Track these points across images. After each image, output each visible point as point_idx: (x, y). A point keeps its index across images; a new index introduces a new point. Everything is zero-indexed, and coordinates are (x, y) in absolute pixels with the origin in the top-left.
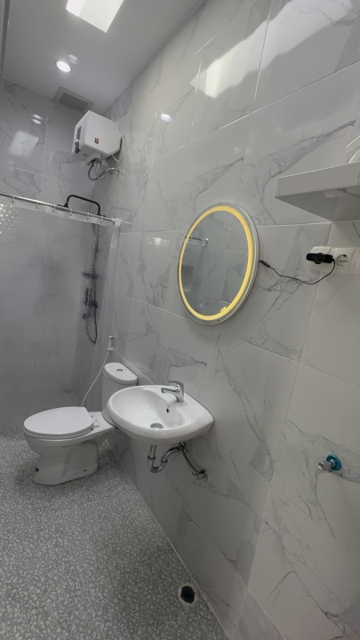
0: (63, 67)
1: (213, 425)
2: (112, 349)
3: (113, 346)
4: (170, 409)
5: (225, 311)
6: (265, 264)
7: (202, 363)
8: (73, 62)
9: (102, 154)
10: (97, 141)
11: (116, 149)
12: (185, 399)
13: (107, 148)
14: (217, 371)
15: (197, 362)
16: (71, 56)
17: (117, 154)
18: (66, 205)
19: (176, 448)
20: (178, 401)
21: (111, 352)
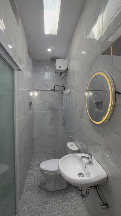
0: (49, 50)
1: (107, 178)
2: (71, 136)
3: (71, 135)
4: (86, 166)
5: (104, 119)
6: (118, 93)
7: (99, 144)
8: (53, 48)
9: (62, 70)
10: (60, 67)
11: (66, 67)
12: (93, 162)
13: (64, 68)
14: (105, 149)
15: (97, 144)
16: (52, 47)
17: (67, 69)
18: (54, 89)
19: (93, 187)
20: (90, 163)
21: (71, 137)
